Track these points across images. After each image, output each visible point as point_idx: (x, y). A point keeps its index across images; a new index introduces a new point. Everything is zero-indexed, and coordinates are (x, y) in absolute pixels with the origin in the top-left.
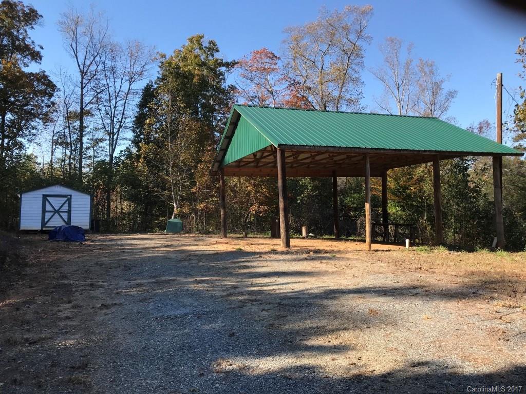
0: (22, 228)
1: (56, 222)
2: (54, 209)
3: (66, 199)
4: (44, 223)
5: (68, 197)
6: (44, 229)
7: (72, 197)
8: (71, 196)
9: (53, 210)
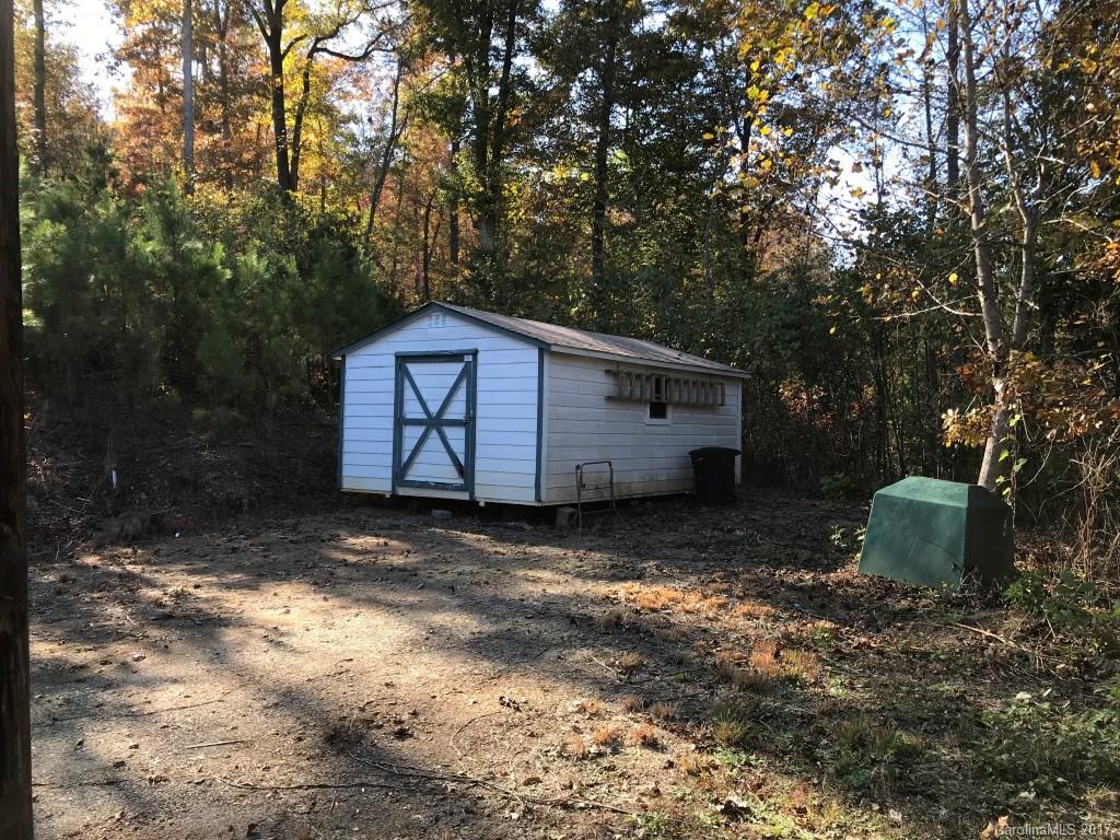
0: (349, 484)
1: (433, 468)
2: (426, 410)
3: (458, 367)
4: (400, 470)
5: (469, 358)
6: (402, 492)
7: (481, 358)
8: (475, 353)
9: (424, 416)
